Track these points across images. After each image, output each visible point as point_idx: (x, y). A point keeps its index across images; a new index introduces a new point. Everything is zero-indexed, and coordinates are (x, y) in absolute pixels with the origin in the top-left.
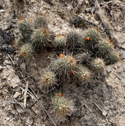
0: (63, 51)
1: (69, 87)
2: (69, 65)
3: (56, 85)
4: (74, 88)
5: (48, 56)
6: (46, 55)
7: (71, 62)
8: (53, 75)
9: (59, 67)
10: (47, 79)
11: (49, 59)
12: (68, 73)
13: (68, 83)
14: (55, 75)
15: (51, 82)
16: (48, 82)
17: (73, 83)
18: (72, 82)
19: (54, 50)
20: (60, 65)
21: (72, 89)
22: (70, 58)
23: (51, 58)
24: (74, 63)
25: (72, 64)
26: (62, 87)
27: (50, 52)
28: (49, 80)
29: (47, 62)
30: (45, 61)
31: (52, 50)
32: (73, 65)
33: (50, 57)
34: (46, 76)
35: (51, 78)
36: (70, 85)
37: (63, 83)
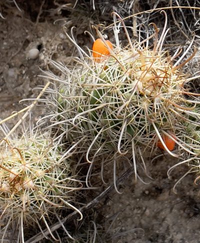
0: (110, 21)
1: (143, 214)
2: (145, 105)
3: (65, 212)
4: (169, 221)
5: (27, 42)
6: (17, 35)
7: (156, 85)
8: (55, 156)
9: (86, 115)
10: (19, 179)
11: (37, 59)
12: (138, 144)
13: (138, 192)
14: (62, 158)
15: (42, 195)
16: (25, 198)
17: (165, 196)
18: (159, 191)
19: (65, 13)
20: (93, 101)
21: (162, 230)
22: (148, 65)
23: (45, 58)
24: (171, 91)
25: (159, 96)
26: (100, 219)
27: (41, 21)
28: (29, 183)
29: (21, 74)
30: (11, 73)
31: (53, 12)
32: (166, 103)
33: (40, 47)
34: (11, 160)
35: (40, 173)
36: (151, 207)
37: (107, 198)
